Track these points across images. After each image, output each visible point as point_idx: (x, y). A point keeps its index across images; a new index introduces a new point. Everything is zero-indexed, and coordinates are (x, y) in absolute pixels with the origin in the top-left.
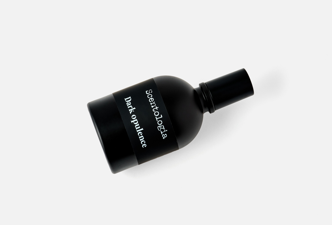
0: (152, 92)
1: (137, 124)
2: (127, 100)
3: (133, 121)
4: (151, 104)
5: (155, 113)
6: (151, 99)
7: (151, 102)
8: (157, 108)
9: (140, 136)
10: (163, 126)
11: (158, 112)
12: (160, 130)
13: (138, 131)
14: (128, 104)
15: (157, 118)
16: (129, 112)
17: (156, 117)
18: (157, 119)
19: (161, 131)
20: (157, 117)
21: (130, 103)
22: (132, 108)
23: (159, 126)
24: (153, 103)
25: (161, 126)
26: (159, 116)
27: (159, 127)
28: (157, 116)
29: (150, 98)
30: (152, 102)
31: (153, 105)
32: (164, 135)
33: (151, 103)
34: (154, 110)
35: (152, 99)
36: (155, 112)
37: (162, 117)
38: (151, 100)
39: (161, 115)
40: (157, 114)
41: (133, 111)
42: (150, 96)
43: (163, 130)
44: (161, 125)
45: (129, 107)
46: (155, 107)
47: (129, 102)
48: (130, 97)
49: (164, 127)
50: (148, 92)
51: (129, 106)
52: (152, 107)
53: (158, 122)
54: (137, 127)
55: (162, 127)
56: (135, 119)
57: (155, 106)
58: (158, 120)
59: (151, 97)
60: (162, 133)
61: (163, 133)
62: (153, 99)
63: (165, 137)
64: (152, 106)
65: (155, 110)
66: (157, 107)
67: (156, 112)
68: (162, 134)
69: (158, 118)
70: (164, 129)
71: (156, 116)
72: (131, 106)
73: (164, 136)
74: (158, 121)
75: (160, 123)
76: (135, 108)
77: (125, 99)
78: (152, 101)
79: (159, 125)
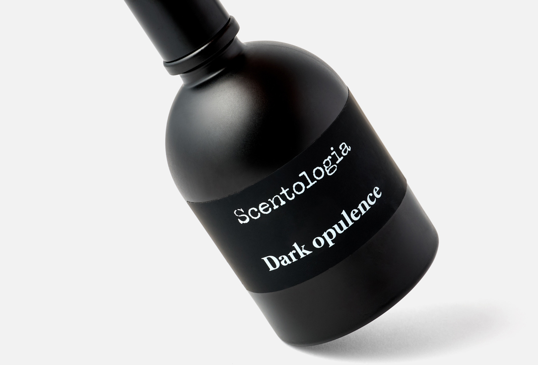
0: (242, 210)
1: (334, 229)
2: (274, 265)
3: (329, 241)
4: (276, 207)
5: (297, 193)
6: (261, 209)
7: (270, 209)
8: (284, 192)
9: (361, 214)
10: (324, 163)
11: (294, 186)
12: (334, 167)
13: (351, 223)
14: (285, 262)
15: (309, 184)
16: (307, 257)
17: (308, 187)
18: (311, 184)
19: (337, 162)
20: (307, 184)
21: (283, 258)
22: (294, 252)
23: (328, 171)
24: (273, 202)
25: (326, 167)
26: (303, 179)
27: (330, 173)
28: (306, 186)
29: (259, 211)
30: (271, 206)
31: (277, 202)
32: (343, 153)
33: (272, 209)
34: (291, 196)
35: (262, 206)
36: (295, 194)
37: (304, 173)
38: (266, 210)
39: (300, 175)
40: (299, 188)
41: (303, 247)
42: (254, 214)
43: (334, 159)
44: (324, 168)
45: (294, 260)
46: (283, 197)
47: (280, 261)
48: (265, 259)
49: (325, 160)
50: (244, 219)
51: (290, 259)
52: (283, 203)
53: (317, 178)
54: (341, 228)
55: (327, 163)
56: (324, 238)
57: (280, 196)
58: (313, 179)
59: (256, 210)
60: (340, 160)
61: (340, 155)
62: (260, 205)
63: (346, 146)
64: (282, 205)
65: (290, 193)
66: (281, 191)
67: (294, 189)
68: (342, 158)
69: (309, 181)
70: (330, 157)
71: (306, 188)
72: (291, 254)
73: (346, 148)
74: (316, 180)
75: (319, 173)
76: (295, 245)
77: (271, 268)
78: (268, 205)
79: (325, 173)
